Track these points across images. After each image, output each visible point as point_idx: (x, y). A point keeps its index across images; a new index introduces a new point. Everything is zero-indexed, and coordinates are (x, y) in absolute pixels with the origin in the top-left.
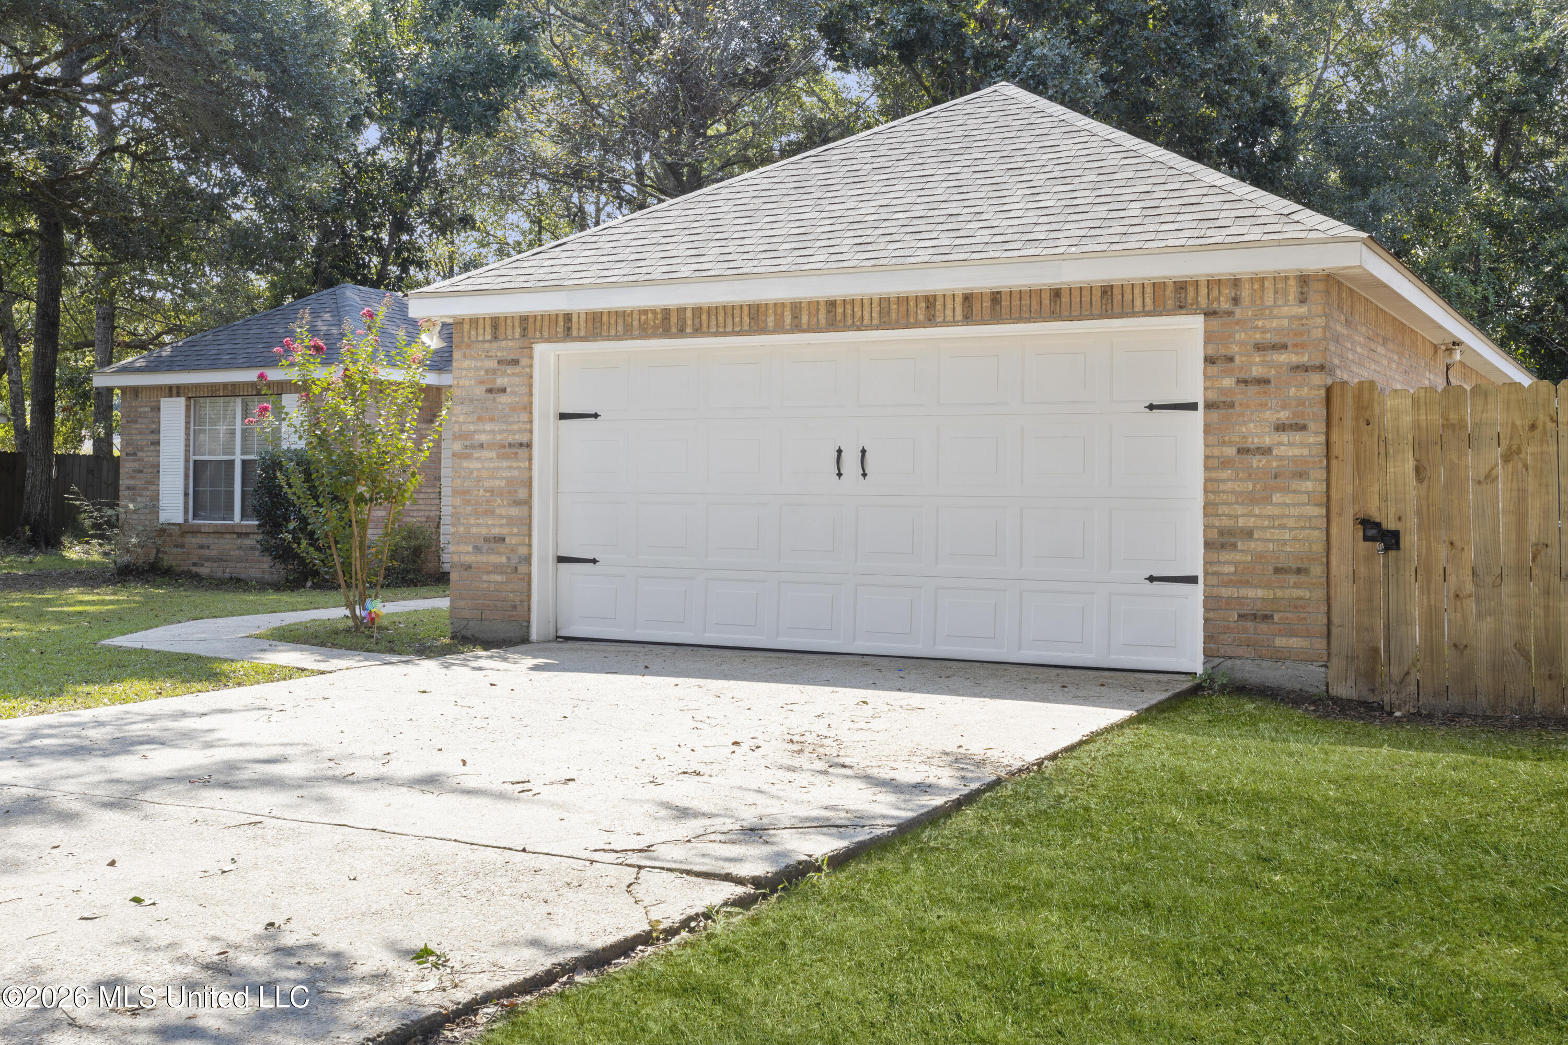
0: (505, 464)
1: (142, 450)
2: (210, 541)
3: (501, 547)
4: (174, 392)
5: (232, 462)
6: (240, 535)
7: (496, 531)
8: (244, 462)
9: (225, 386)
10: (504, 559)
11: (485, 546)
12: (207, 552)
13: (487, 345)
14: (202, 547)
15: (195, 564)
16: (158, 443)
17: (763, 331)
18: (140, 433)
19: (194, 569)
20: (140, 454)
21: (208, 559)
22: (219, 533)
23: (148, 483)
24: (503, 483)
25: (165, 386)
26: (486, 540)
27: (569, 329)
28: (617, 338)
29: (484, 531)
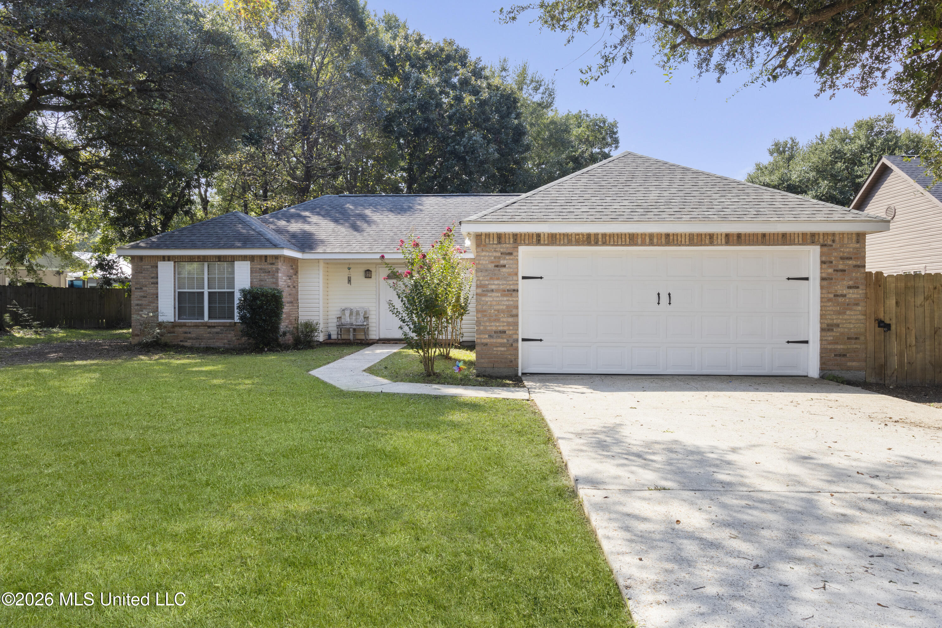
0: (505, 299)
1: (146, 286)
2: (191, 330)
3: (504, 336)
4: (166, 259)
5: (203, 293)
6: (209, 327)
7: (501, 328)
8: (209, 293)
9: (199, 257)
10: (505, 341)
11: (495, 335)
12: (189, 335)
13: (495, 246)
14: (186, 333)
15: (181, 341)
16: (157, 283)
17: (636, 244)
18: (144, 278)
19: (181, 343)
20: (145, 289)
21: (190, 339)
22: (197, 326)
23: (151, 302)
24: (504, 307)
25: (160, 256)
26: (495, 332)
27: (539, 240)
28: (564, 245)
29: (494, 328)
